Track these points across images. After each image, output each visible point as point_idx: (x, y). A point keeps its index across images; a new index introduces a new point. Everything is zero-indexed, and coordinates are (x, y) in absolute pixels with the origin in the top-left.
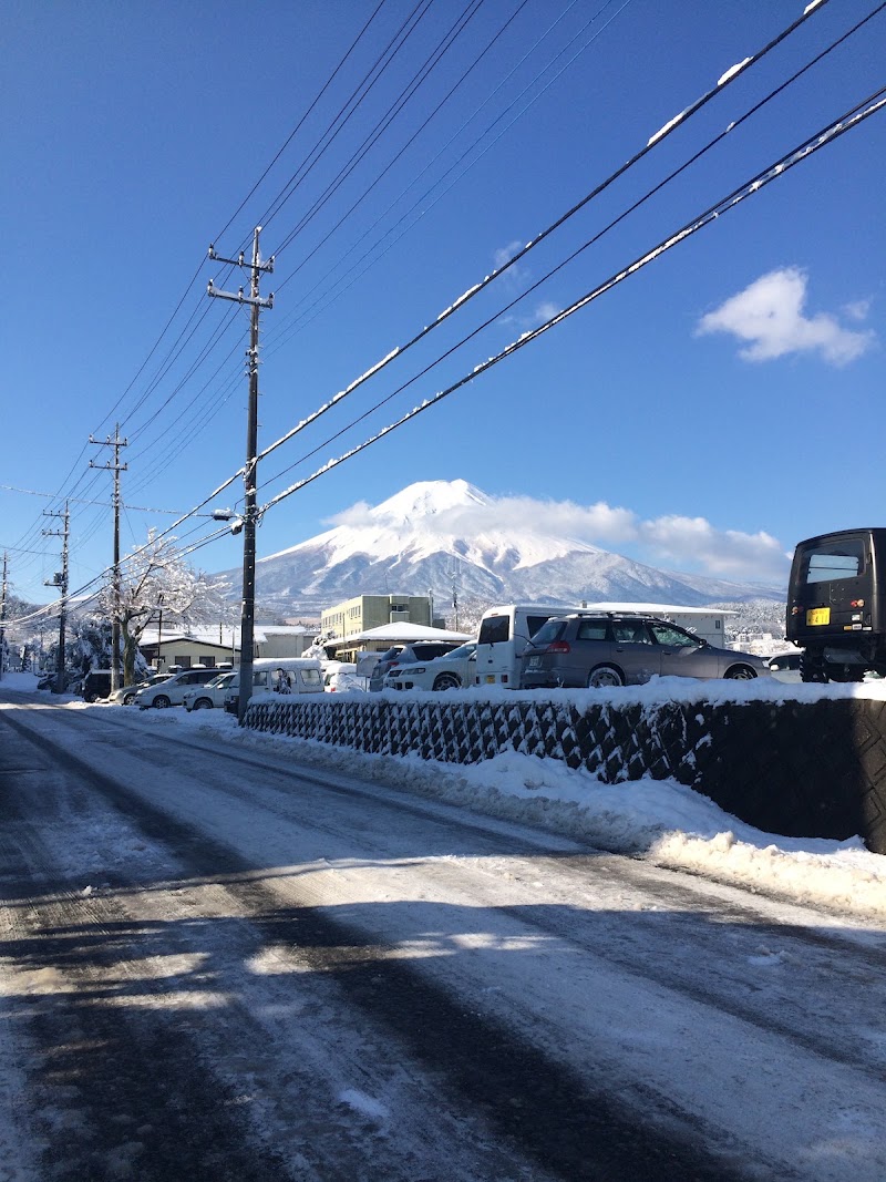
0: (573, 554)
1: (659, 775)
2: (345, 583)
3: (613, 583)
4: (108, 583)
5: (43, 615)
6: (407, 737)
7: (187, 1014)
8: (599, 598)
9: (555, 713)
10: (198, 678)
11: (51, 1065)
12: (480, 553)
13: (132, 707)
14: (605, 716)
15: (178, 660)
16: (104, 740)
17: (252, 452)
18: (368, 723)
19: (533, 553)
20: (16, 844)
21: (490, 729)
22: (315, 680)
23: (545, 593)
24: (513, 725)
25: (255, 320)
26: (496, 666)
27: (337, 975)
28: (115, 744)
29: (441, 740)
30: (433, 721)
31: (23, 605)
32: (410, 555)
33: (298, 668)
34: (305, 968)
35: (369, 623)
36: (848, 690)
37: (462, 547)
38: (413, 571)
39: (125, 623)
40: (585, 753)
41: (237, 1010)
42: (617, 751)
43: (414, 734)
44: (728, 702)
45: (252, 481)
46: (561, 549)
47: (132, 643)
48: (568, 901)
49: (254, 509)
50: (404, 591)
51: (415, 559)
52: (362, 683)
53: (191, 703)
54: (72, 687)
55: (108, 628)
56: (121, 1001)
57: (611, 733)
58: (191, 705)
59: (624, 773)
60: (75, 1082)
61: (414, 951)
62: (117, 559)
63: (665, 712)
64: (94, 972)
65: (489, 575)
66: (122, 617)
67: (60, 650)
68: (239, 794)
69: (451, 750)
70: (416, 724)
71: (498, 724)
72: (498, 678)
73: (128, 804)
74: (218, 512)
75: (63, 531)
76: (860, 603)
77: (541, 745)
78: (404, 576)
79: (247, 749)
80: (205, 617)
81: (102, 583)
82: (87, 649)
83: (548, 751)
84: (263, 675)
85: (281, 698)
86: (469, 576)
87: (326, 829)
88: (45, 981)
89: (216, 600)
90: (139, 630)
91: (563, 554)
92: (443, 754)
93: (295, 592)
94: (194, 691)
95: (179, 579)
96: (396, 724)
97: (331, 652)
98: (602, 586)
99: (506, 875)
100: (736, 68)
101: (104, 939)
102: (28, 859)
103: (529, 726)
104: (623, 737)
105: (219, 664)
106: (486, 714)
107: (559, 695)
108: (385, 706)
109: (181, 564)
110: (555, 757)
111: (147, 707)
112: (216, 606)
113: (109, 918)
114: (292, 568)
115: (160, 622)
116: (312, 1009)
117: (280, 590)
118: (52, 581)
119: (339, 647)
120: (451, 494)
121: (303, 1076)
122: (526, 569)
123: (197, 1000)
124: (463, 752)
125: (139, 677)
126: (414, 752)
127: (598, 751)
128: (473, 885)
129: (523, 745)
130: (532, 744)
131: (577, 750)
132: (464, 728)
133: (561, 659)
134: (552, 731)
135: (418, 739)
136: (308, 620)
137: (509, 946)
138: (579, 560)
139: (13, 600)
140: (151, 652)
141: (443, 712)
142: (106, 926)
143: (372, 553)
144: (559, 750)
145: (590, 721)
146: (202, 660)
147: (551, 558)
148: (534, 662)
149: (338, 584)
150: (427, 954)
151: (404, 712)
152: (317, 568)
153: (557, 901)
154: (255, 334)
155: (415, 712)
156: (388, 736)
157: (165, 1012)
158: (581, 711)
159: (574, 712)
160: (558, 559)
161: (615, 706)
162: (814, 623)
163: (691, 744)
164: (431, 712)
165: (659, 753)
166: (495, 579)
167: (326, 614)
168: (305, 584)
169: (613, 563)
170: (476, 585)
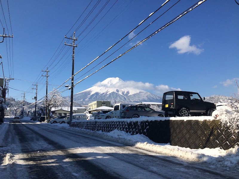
0: (140, 92)
1: (140, 134)
2: (94, 98)
3: (148, 98)
4: (45, 99)
5: (32, 105)
6: (100, 128)
7: (52, 166)
8: (145, 101)
9: (124, 123)
10: (63, 117)
11: (32, 172)
12: (121, 92)
13: (49, 123)
14: (132, 123)
15: (59, 114)
16: (43, 129)
17: (73, 74)
18: (93, 125)
19: (132, 92)
20: (26, 146)
21: (114, 126)
22: (85, 118)
23: (135, 100)
24: (118, 125)
25: (74, 49)
26: (117, 115)
27: (76, 162)
28: (45, 130)
29: (105, 128)
30: (104, 125)
31: (28, 103)
32: (107, 92)
33: (81, 115)
34: (72, 161)
35: (98, 106)
36: (169, 118)
37: (118, 91)
38: (108, 96)
39: (48, 107)
40: (129, 130)
41: (60, 165)
42: (134, 130)
43: (101, 127)
44: (151, 121)
45: (73, 79)
46: (138, 91)
47: (50, 110)
48: (117, 152)
49: (73, 85)
50: (106, 100)
51: (108, 93)
52: (93, 118)
53: (61, 122)
54: (37, 119)
55: (45, 108)
56: (42, 165)
57: (133, 126)
58: (61, 123)
59: (135, 133)
60: (35, 173)
61: (89, 159)
62: (47, 94)
63: (142, 122)
64: (39, 162)
65: (123, 97)
66: (48, 105)
67: (35, 112)
68: (67, 138)
69: (107, 130)
70: (101, 125)
71: (115, 125)
72: (117, 117)
73: (46, 139)
74: (66, 85)
75: (36, 88)
76: (172, 104)
77: (122, 129)
78: (106, 97)
79: (70, 131)
80: (65, 105)
81: (44, 99)
82: (40, 112)
83: (123, 130)
84: (75, 117)
85: (77, 121)
86: (119, 97)
87: (81, 143)
88: (31, 163)
89: (67, 102)
90: (51, 108)
91: (138, 92)
92: (106, 131)
93: (84, 100)
94: (61, 120)
95: (59, 98)
96: (98, 125)
97: (90, 112)
98: (146, 98)
99: (109, 149)
100: (152, 14)
101: (41, 158)
102: (28, 148)
103: (120, 125)
104: (135, 127)
105: (67, 115)
106: (113, 123)
107: (125, 120)
108: (96, 122)
109: (59, 95)
110: (124, 131)
111: (52, 123)
112: (67, 103)
113: (42, 155)
114: (83, 95)
115: (55, 106)
116: (71, 165)
117: (81, 100)
118: (34, 98)
119: (91, 111)
120: (116, 80)
121: (68, 172)
122: (131, 95)
123: (54, 164)
124: (109, 130)
125: (51, 117)
126: (101, 131)
127: (131, 130)
128: (103, 150)
129: (119, 129)
130: (121, 128)
131: (128, 129)
132: (109, 126)
133: (127, 113)
134: (124, 126)
135: (101, 128)
136: (86, 106)
137: (104, 158)
138: (142, 93)
139: (26, 102)
140: (54, 112)
141: (106, 123)
142: (41, 156)
143: (100, 92)
144: (125, 130)
145: (130, 124)
146: (64, 114)
147: (136, 93)
148: (123, 114)
149: (92, 98)
150: (91, 159)
151: (99, 123)
152: (88, 95)
153: (115, 152)
154: (74, 52)
155: (101, 123)
156: (96, 128)
157: (49, 166)
158: (128, 123)
159: (127, 123)
160: (137, 93)
161: (134, 121)
162: (166, 107)
163: (145, 128)
164: (104, 123)
165: (141, 129)
166: (124, 97)
167: (89, 104)
168: (86, 99)
169: (148, 94)
170: (121, 99)
